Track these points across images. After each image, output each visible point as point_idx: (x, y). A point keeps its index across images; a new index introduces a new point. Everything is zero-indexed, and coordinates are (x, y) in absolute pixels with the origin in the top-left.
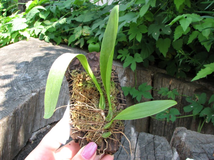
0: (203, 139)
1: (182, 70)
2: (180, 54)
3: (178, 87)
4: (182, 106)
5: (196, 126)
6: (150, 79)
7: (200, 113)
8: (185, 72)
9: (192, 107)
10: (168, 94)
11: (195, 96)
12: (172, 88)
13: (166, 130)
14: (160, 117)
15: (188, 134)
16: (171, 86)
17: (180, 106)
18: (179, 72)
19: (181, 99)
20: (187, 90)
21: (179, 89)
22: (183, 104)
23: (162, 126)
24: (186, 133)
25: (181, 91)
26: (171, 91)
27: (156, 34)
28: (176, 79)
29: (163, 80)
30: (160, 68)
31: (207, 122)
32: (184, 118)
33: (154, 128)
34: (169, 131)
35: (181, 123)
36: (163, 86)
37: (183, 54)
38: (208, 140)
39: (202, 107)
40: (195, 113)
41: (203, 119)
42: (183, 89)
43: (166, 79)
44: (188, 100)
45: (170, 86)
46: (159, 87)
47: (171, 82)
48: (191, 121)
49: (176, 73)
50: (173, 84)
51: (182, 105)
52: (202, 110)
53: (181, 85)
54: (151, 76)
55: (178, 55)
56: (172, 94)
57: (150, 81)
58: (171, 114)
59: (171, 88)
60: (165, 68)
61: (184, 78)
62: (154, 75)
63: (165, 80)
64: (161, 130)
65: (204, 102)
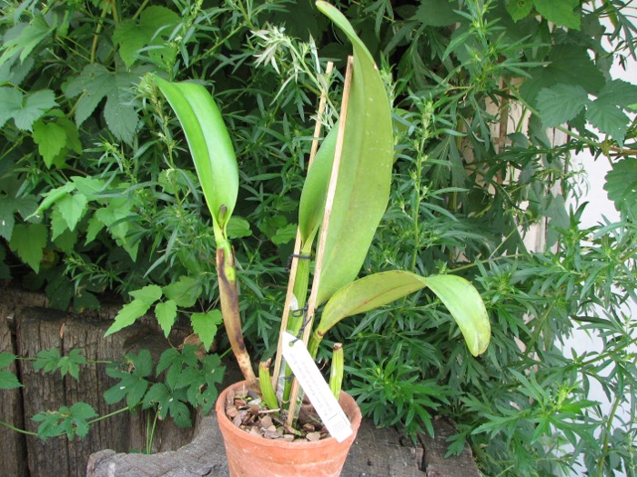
0: (153, 466)
1: (87, 291)
2: (73, 264)
3: (82, 339)
4: (100, 387)
5: (141, 428)
6: (6, 330)
7: (142, 399)
8: (95, 294)
9: (122, 388)
10: (59, 365)
11: (126, 360)
12: (69, 345)
13: (73, 453)
14: (49, 434)
15: (118, 464)
16: (66, 340)
17: (96, 387)
18: (80, 295)
19: (94, 368)
20: (106, 344)
21: (87, 345)
22: (102, 379)
23: (59, 446)
24: (115, 462)
25: (93, 349)
26: (66, 358)
27: (4, 223)
28: (75, 319)
29: (42, 329)
30: (28, 290)
31: (160, 418)
32: (110, 417)
33: (40, 457)
34: (79, 454)
35: (106, 429)
36: (43, 344)
37: (80, 264)
38: (164, 466)
39: (146, 383)
40: (132, 403)
41: (152, 411)
42: (96, 344)
43: (47, 324)
44: (111, 372)
45: (62, 340)
46: (34, 349)
47: (64, 329)
48: (129, 419)
49: (72, 300)
50: (69, 335)
51: (100, 383)
52: (146, 393)
53: (89, 335)
54: (9, 321)
55: (68, 268)
56: (70, 365)
57: (7, 334)
58: (74, 419)
59: (65, 345)
60: (42, 290)
61: (96, 310)
62: (14, 317)
63: (47, 328)
64: (59, 457)
65: (148, 372)
